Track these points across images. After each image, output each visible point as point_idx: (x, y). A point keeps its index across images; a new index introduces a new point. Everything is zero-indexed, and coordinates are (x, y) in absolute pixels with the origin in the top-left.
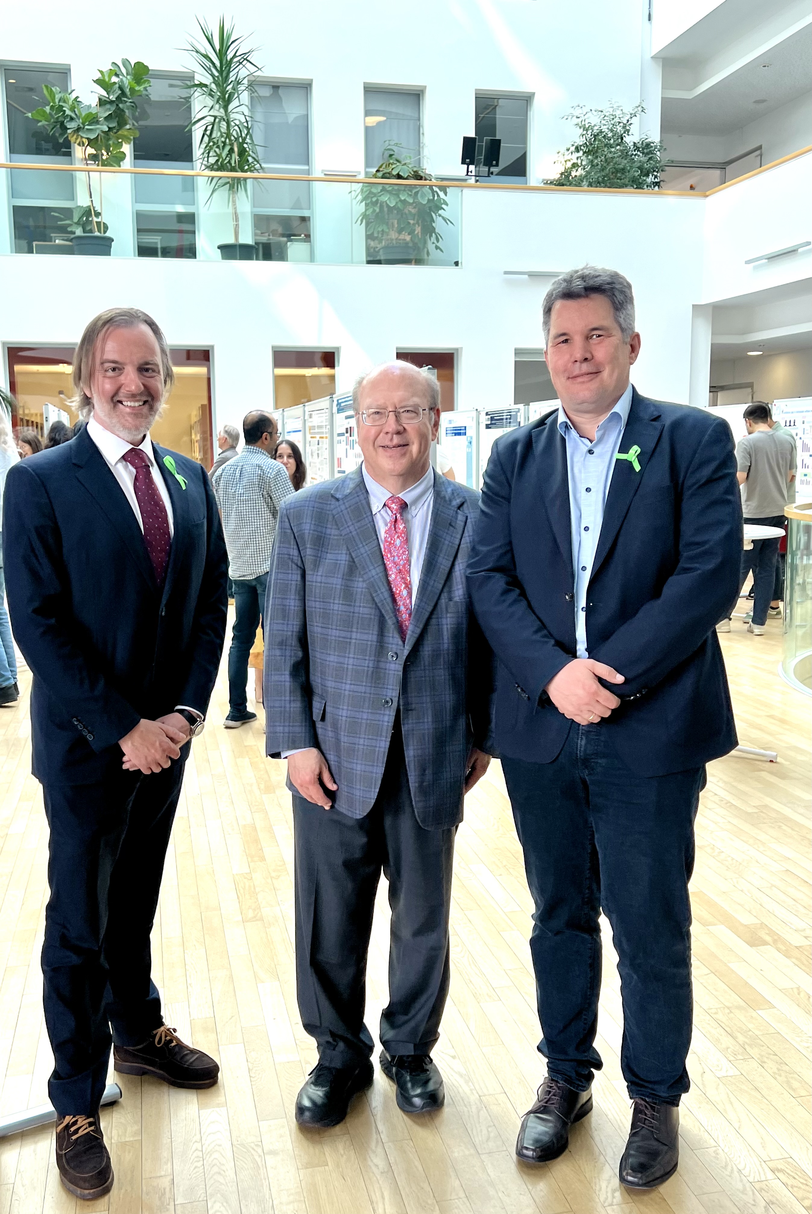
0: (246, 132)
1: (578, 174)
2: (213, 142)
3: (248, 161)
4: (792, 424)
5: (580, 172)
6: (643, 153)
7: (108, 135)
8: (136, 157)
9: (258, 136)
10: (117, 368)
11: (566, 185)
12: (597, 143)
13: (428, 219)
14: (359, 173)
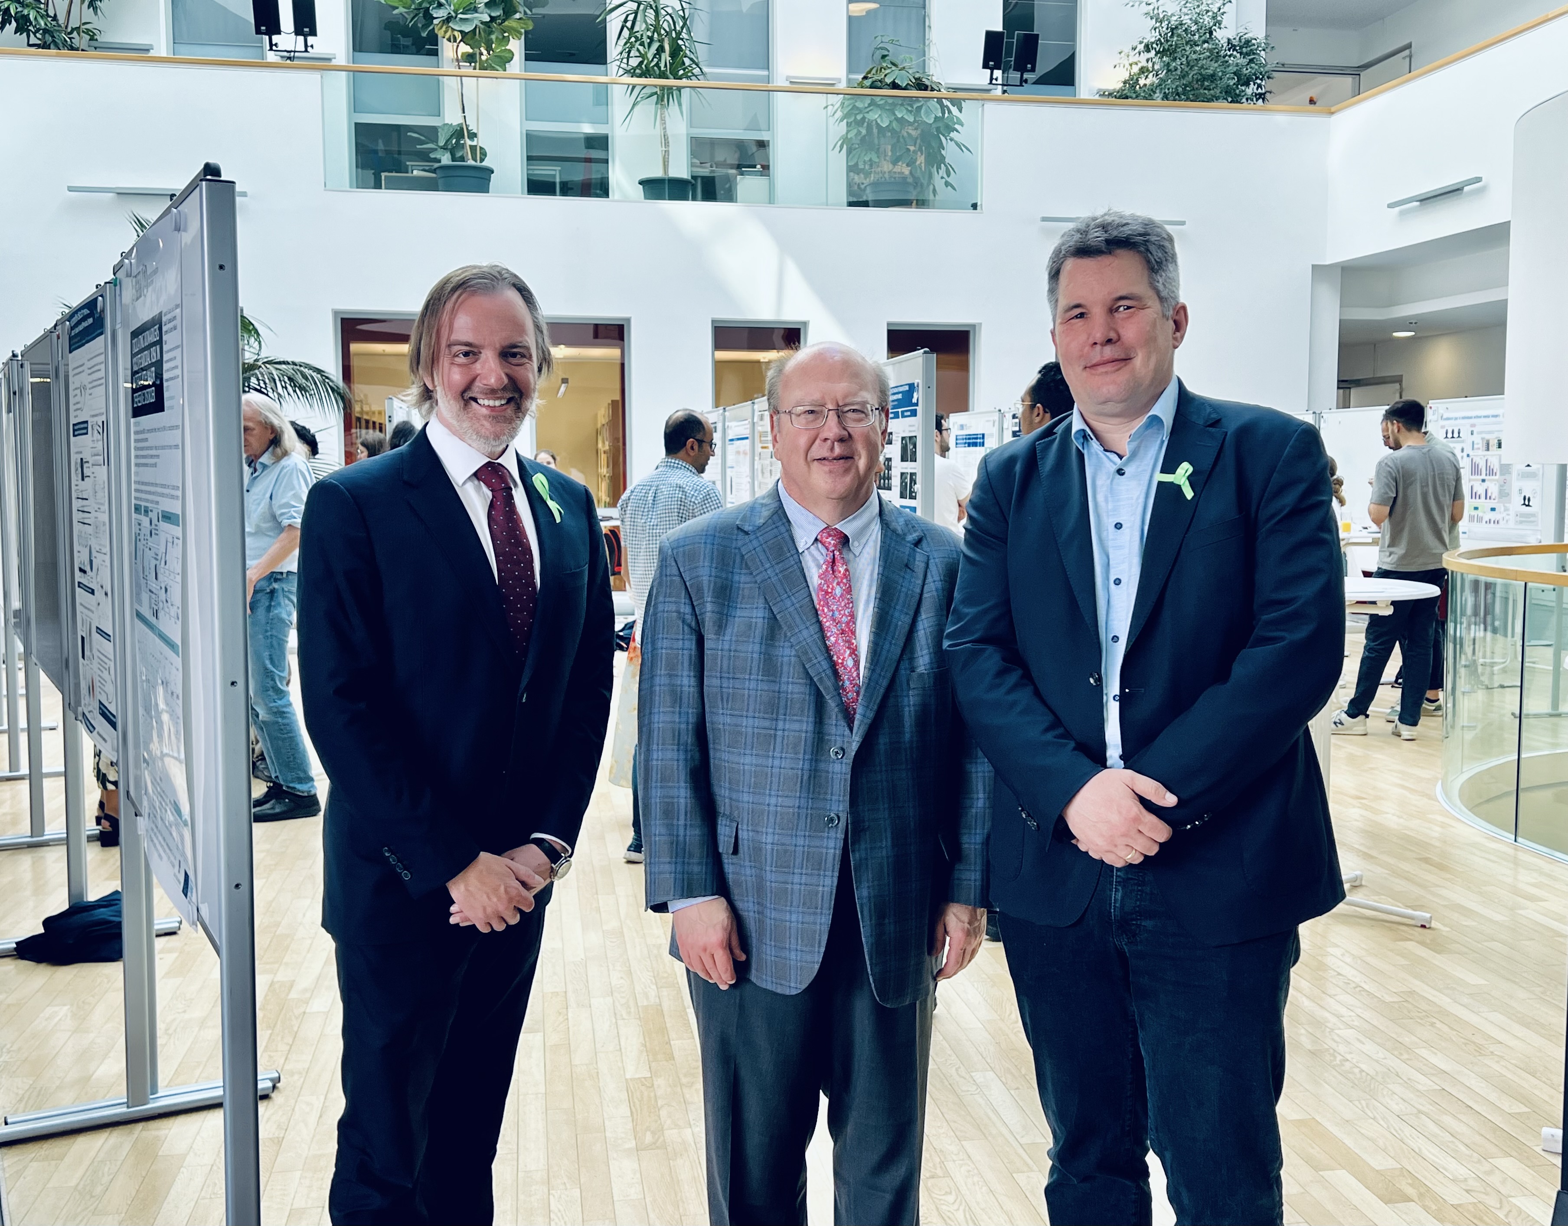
0: (681, 24)
1: (1148, 82)
2: (636, 37)
3: (684, 63)
4: (1456, 435)
5: (1151, 80)
6: (1241, 53)
7: (489, 27)
8: (528, 58)
9: (700, 30)
10: (472, 352)
11: (1131, 97)
12: (1175, 38)
13: (934, 144)
14: (839, 81)
